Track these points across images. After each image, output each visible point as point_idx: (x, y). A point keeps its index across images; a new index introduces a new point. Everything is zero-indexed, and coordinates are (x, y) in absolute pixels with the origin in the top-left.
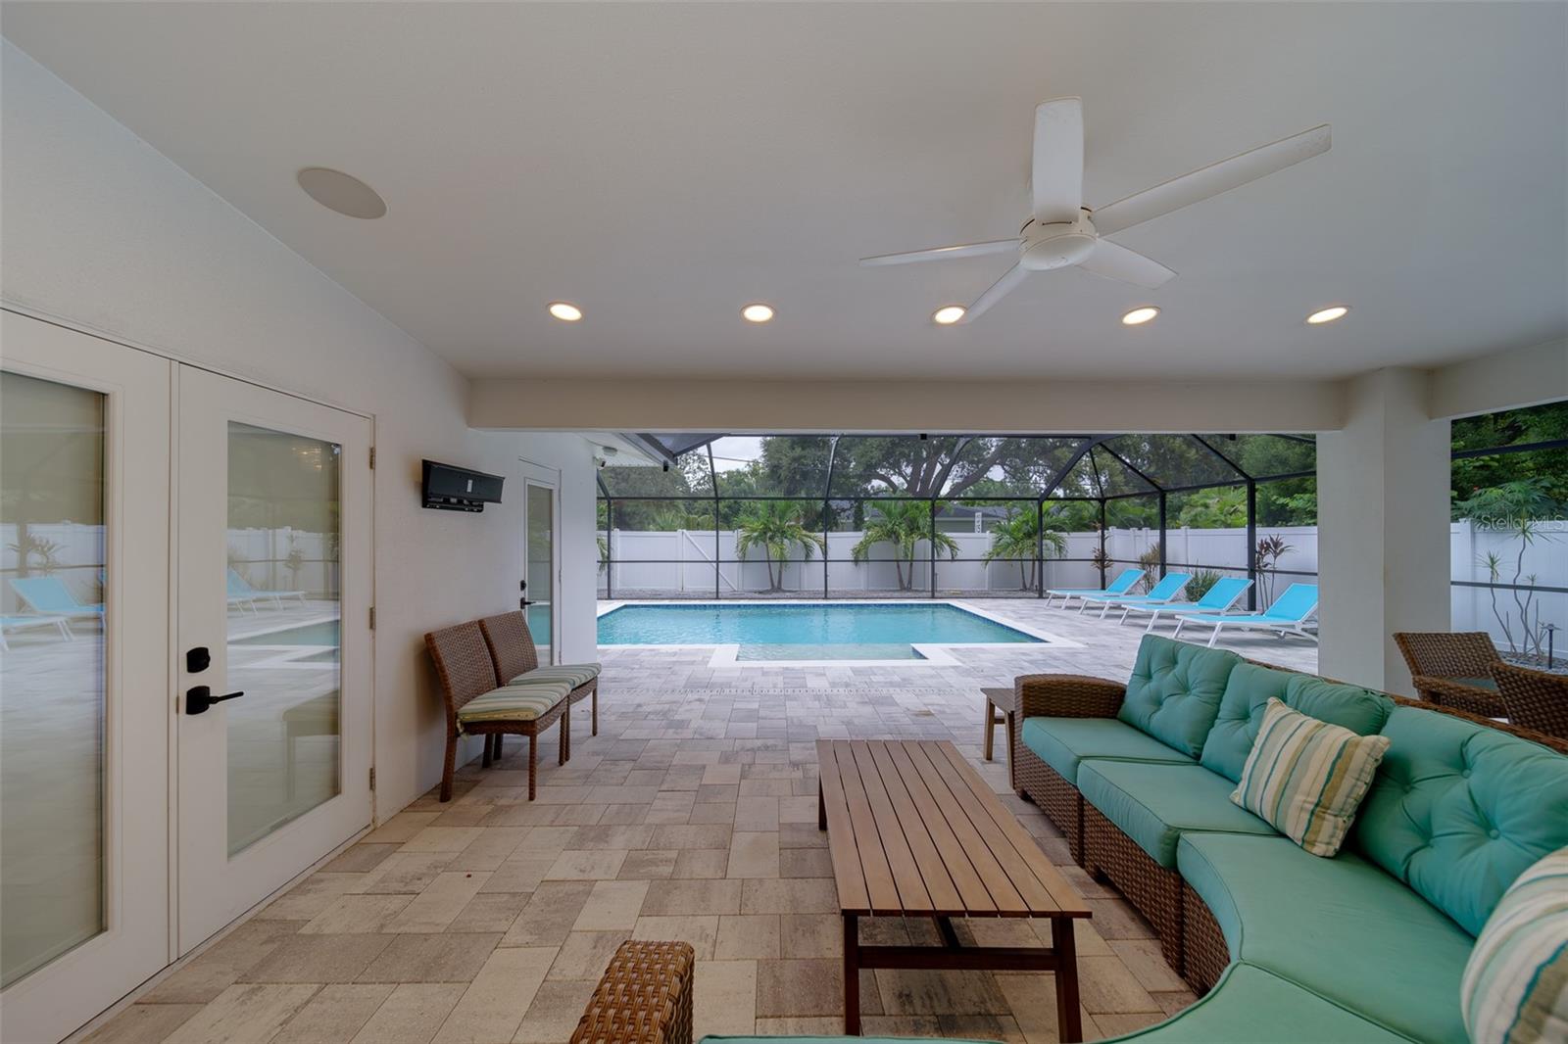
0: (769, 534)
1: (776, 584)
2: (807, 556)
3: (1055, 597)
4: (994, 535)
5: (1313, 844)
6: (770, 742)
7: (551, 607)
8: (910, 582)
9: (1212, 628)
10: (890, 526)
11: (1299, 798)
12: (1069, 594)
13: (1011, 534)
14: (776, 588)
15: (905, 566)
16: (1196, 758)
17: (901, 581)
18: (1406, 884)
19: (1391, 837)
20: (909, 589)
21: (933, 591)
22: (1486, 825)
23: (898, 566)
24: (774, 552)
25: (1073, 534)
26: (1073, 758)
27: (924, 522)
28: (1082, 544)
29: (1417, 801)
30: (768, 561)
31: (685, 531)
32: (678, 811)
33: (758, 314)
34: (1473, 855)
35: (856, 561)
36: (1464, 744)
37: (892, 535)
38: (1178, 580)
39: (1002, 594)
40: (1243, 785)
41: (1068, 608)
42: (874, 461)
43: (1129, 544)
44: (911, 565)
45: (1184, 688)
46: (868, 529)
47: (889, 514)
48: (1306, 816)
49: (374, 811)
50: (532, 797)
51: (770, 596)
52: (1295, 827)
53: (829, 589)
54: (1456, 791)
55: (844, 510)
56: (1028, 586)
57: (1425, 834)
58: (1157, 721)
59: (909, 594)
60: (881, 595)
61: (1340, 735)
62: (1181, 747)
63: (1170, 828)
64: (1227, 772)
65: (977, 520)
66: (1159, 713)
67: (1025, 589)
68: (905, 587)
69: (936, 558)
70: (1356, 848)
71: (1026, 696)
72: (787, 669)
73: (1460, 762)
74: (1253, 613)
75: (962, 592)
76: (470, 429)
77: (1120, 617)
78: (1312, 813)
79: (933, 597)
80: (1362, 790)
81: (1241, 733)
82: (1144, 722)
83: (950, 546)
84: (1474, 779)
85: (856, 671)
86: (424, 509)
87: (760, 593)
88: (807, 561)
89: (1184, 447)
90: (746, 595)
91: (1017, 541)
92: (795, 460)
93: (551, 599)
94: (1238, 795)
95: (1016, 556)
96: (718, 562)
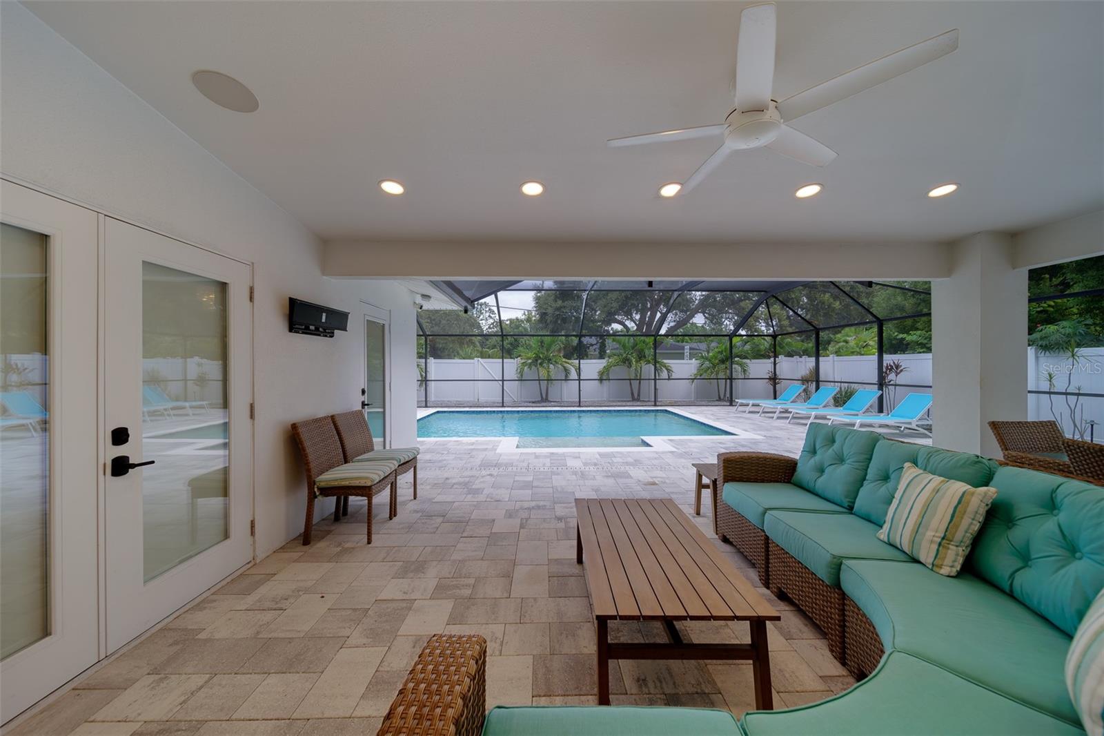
0: (539, 361)
1: (544, 396)
2: (566, 376)
3: (742, 405)
4: (698, 361)
5: (940, 567)
6: (541, 503)
7: (384, 413)
8: (639, 395)
9: (853, 425)
10: (624, 355)
11: (930, 534)
12: (751, 402)
13: (710, 361)
14: (544, 399)
15: (635, 383)
16: (850, 509)
17: (632, 394)
18: (1011, 595)
19: (999, 561)
20: (638, 400)
21: (655, 401)
22: (1071, 549)
23: (631, 384)
24: (543, 373)
25: (753, 361)
26: (761, 510)
27: (649, 352)
28: (760, 368)
29: (1018, 534)
30: (539, 380)
31: (480, 359)
32: (475, 551)
33: (532, 189)
34: (1062, 572)
35: (601, 380)
36: (1054, 491)
37: (626, 362)
38: (828, 392)
39: (704, 403)
40: (886, 527)
41: (750, 412)
42: (613, 310)
43: (793, 367)
44: (640, 382)
45: (840, 460)
46: (609, 357)
47: (624, 346)
48: (935, 547)
49: (254, 551)
50: (369, 542)
51: (540, 405)
52: (926, 555)
53: (581, 400)
54: (1049, 525)
55: (592, 345)
56: (722, 397)
57: (1025, 558)
58: (821, 483)
59: (639, 403)
60: (619, 404)
61: (960, 487)
62: (839, 501)
63: (834, 557)
64: (873, 518)
65: (686, 351)
66: (822, 478)
67: (720, 399)
68: (635, 398)
69: (657, 378)
70: (972, 570)
71: (725, 468)
72: (553, 453)
73: (1051, 504)
74: (882, 415)
75: (676, 402)
76: (325, 277)
77: (788, 418)
78: (940, 544)
79: (655, 405)
80: (976, 527)
81: (884, 490)
82: (811, 485)
83: (667, 370)
84: (1062, 517)
85: (600, 455)
86: (291, 334)
87: (533, 402)
88: (566, 380)
89: (831, 300)
90: (523, 405)
91: (714, 366)
92: (558, 309)
93: (384, 407)
94: (883, 534)
95: (713, 376)
96: (503, 380)
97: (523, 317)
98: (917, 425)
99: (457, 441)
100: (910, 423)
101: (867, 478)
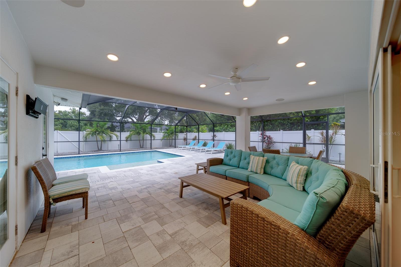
0: (97, 133)
1: (100, 148)
2: (111, 139)
3: (180, 147)
4: (163, 134)
5: (261, 173)
6: (148, 186)
8: (143, 146)
9: (211, 151)
10: (138, 131)
11: (259, 167)
12: (183, 146)
13: (167, 133)
14: (100, 150)
15: (142, 142)
16: (239, 167)
17: (140, 146)
18: (271, 175)
19: (268, 170)
20: (143, 148)
21: (151, 148)
22: (278, 165)
23: (140, 142)
24: (99, 138)
25: (180, 134)
26: (225, 171)
27: (148, 130)
28: (181, 136)
29: (270, 164)
30: (97, 141)
31: (58, 131)
34: (278, 168)
35: (127, 140)
36: (274, 156)
37: (139, 134)
38: (202, 143)
39: (166, 148)
40: (250, 168)
41: (183, 149)
42: (129, 113)
43: (191, 136)
44: (143, 141)
45: (235, 157)
46: (131, 131)
47: (137, 127)
48: (260, 169)
50: (86, 218)
51: (98, 152)
53: (121, 149)
54: (275, 162)
55: (117, 126)
56: (171, 145)
57: (272, 168)
59: (144, 149)
60: (136, 149)
61: (261, 158)
62: (236, 166)
63: (247, 175)
64: (244, 168)
65: (158, 130)
66: (231, 161)
67: (170, 146)
68: (142, 147)
70: (265, 173)
71: (210, 162)
72: (130, 170)
73: (274, 158)
74: (214, 148)
75: (157, 148)
76: (35, 85)
77: (194, 150)
78: (261, 169)
79: (151, 149)
80: (265, 165)
81: (247, 161)
82: (228, 164)
83: (153, 136)
84: (276, 160)
85: (150, 167)
87: (94, 151)
88: (110, 141)
90: (89, 152)
91: (169, 135)
92: (101, 110)
94: (248, 170)
95: (169, 138)
96: (79, 142)
97: (70, 111)
98: (223, 150)
99: (72, 172)
100: (221, 150)
101: (241, 159)
